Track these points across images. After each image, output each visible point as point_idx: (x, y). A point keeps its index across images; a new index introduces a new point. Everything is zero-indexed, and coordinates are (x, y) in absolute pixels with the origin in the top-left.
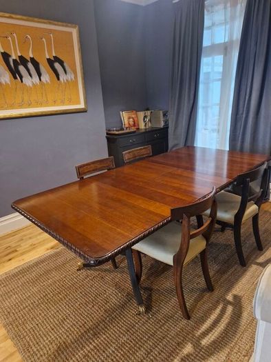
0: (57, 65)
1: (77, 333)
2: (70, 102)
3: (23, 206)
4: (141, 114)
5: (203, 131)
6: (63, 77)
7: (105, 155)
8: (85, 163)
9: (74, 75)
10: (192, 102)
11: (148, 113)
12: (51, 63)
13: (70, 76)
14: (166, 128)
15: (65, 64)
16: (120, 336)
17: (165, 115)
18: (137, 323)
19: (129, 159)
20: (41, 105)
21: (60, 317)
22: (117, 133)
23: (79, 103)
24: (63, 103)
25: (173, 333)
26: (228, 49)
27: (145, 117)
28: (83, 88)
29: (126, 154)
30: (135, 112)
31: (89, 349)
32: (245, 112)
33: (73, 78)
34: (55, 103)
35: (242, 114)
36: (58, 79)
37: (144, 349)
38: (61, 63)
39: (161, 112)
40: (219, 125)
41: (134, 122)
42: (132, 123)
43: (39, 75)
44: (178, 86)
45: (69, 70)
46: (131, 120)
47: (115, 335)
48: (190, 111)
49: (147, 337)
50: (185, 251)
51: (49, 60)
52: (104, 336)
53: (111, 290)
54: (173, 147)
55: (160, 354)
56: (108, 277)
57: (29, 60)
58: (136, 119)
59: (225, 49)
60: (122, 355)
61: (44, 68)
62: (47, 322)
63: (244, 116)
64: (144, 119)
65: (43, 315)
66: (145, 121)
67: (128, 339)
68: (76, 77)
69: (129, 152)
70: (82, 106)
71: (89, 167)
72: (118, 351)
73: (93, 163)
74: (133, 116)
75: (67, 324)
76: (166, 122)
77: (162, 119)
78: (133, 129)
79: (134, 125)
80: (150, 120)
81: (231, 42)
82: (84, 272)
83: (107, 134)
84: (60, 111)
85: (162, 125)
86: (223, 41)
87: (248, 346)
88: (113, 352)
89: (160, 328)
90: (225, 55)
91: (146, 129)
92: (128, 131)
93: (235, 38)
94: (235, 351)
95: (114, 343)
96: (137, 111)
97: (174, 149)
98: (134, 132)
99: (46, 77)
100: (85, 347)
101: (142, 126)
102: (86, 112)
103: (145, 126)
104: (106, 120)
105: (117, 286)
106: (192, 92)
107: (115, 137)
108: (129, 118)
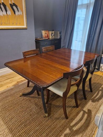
0: (14, 7)
1: (17, 125)
2: (20, 24)
3: (10, 65)
4: (50, 32)
5: (75, 41)
6: (17, 13)
7: (35, 48)
8: (27, 51)
9: (22, 13)
10: (72, 28)
11: (53, 32)
12: (11, 6)
13: (20, 13)
14: (60, 39)
15: (18, 7)
16: (35, 127)
17: (60, 33)
18: (43, 121)
19: (45, 51)
20: (7, 25)
21: (10, 117)
22: (40, 39)
23: (24, 25)
24: (16, 24)
25: (58, 126)
26: (89, 6)
27: (52, 33)
28: (26, 18)
29: (43, 48)
30: (48, 31)
31: (22, 132)
32: (93, 34)
34: (13, 24)
35: (92, 35)
36: (15, 14)
37: (46, 133)
38: (16, 6)
40: (82, 39)
41: (47, 35)
42: (46, 36)
43: (6, 11)
44: (66, 21)
45: (20, 10)
46: (46, 34)
47: (34, 126)
48: (71, 32)
49: (47, 127)
50: (68, 91)
51: (11, 4)
52: (29, 127)
53: (33, 106)
54: (63, 47)
55: (52, 135)
56: (32, 100)
57: (1, 3)
58: (48, 34)
59: (88, 6)
60: (36, 135)
61: (8, 8)
62: (5, 119)
63: (93, 35)
64: (51, 34)
65: (3, 116)
66: (52, 35)
67: (39, 128)
68: (23, 13)
69: (45, 48)
70: (25, 26)
71: (28, 53)
72: (34, 133)
73: (30, 51)
74: (47, 33)
75: (13, 121)
76: (61, 36)
77: (59, 35)
78: (47, 38)
79: (47, 37)
80: (54, 35)
81: (90, 3)
82: (22, 98)
83: (36, 39)
84: (15, 28)
85: (59, 37)
86: (87, 3)
87: (90, 133)
88: (32, 134)
89: (53, 123)
90: (87, 9)
91: (52, 39)
92: (44, 39)
93: (92, 2)
94: (84, 135)
95: (33, 130)
97: (63, 48)
98: (47, 40)
99: (9, 12)
100: (20, 131)
101: (51, 37)
102: (27, 29)
103: (52, 37)
104: (35, 33)
105: (36, 104)
106: (72, 24)
107: (39, 41)
108: (45, 34)
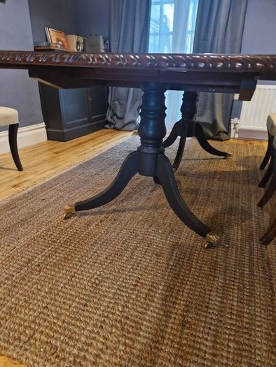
4: (73, 38)
11: (81, 40)
30: (63, 34)
39: (101, 37)
46: (60, 43)
58: (65, 44)
64: (77, 46)
74: (63, 39)
108: (58, 40)
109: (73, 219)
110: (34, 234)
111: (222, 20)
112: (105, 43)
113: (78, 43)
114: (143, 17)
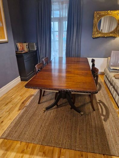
2: (2, 37)
4: (25, 45)
23: (5, 38)
33: (1, 25)
39: (35, 43)
46: (21, 47)
70: (6, 40)
74: (21, 45)
77: (35, 47)
79: (22, 49)
80: (28, 47)
85: (36, 49)
90: (59, 22)
96: (22, 43)
101: (26, 50)
102: (7, 43)
108: (20, 46)
109: (46, 112)
110: (38, 118)
111: (74, 40)
112: (36, 45)
113: (27, 45)
114: (49, 38)
